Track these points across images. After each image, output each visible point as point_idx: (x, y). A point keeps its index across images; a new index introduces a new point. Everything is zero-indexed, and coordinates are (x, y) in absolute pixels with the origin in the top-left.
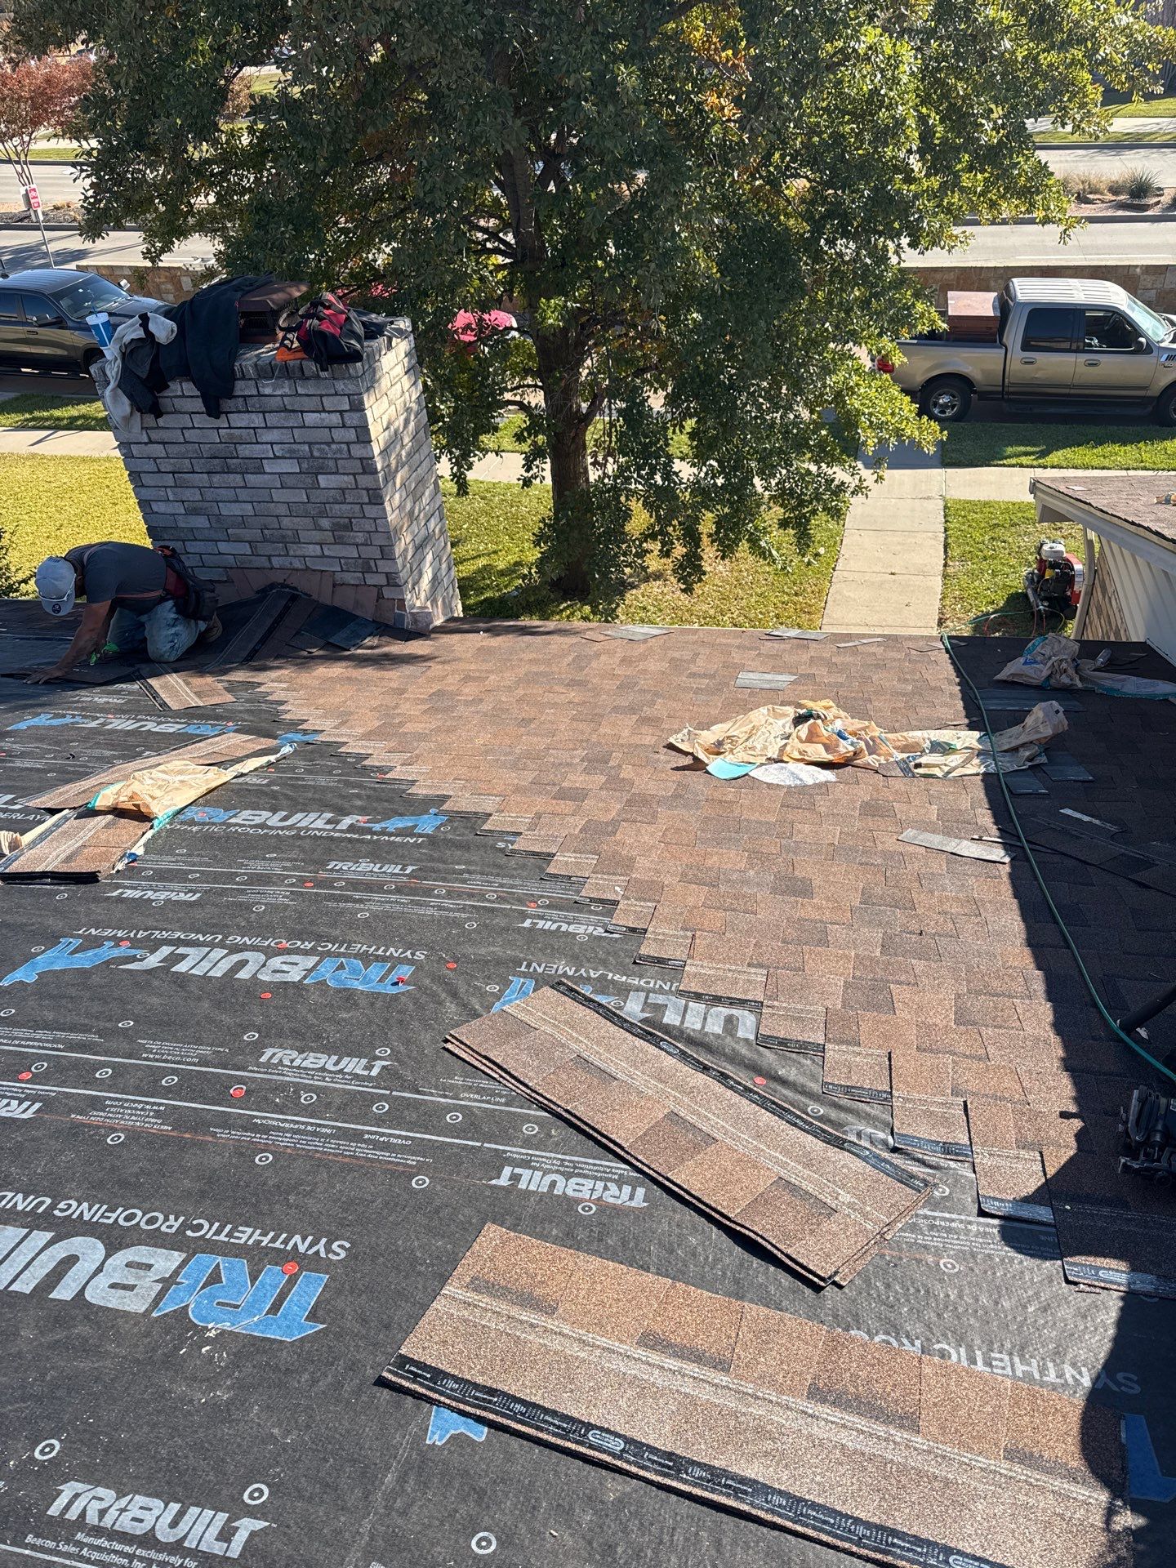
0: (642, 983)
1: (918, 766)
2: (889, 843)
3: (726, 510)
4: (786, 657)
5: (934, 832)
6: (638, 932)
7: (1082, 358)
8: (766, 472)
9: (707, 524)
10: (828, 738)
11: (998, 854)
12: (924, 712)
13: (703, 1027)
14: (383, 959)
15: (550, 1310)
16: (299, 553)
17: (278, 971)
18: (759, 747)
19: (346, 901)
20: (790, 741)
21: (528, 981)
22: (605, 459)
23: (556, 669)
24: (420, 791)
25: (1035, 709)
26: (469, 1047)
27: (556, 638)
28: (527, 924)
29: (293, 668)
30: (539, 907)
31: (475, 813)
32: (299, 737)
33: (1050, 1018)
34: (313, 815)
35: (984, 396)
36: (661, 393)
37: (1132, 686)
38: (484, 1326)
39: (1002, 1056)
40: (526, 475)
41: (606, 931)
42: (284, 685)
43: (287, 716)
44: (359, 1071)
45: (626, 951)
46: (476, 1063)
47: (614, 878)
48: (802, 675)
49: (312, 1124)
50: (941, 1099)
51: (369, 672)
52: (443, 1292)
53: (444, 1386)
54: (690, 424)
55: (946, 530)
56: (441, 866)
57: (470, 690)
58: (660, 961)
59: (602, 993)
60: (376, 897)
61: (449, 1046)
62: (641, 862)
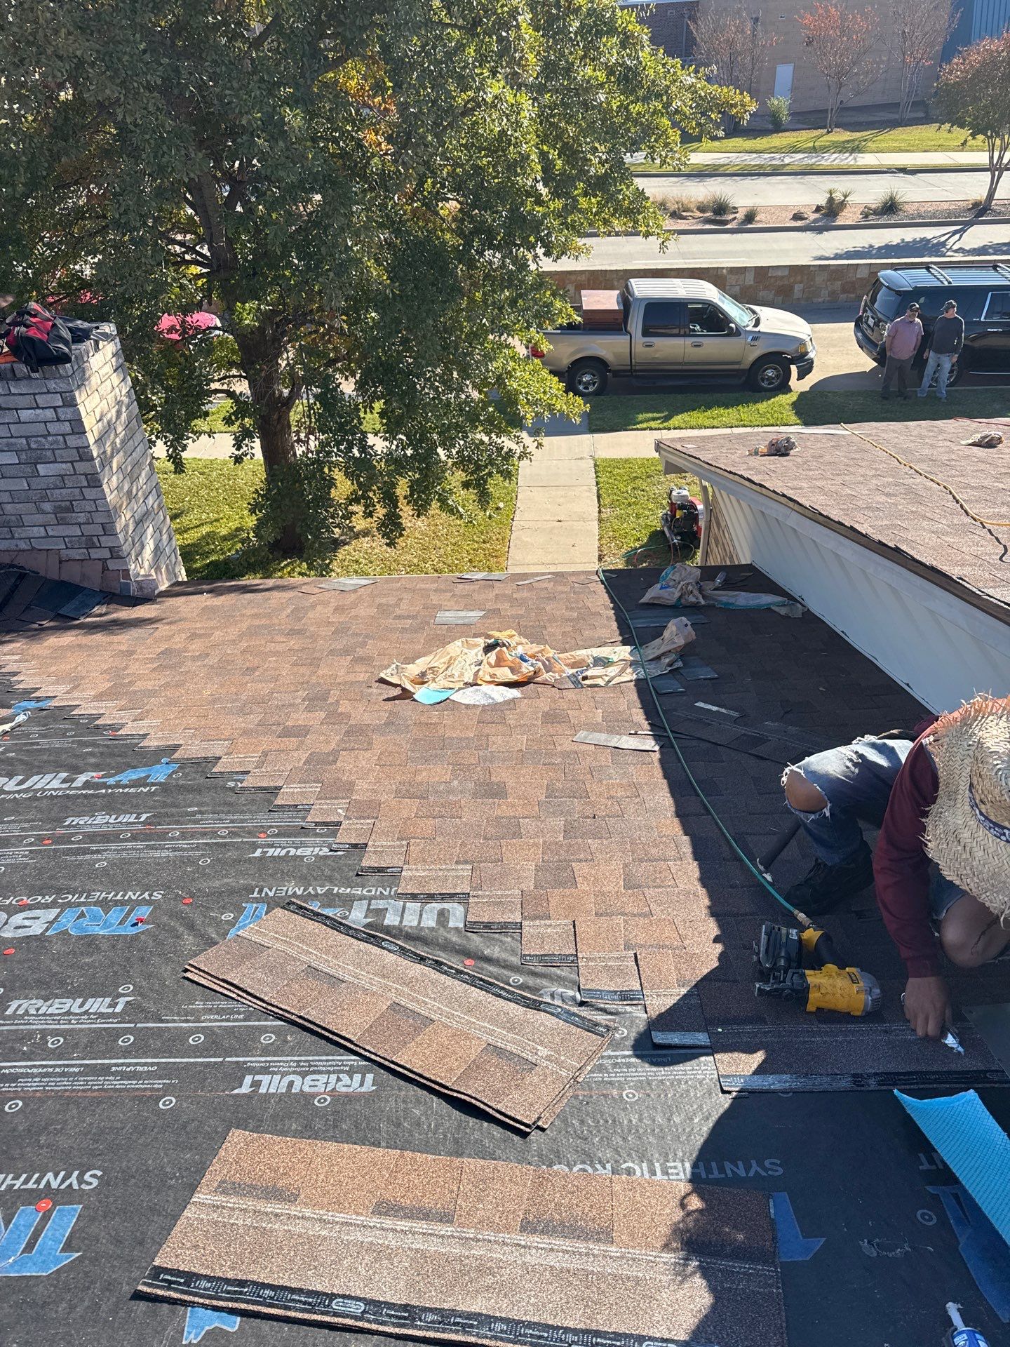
0: (364, 892)
1: (585, 678)
2: (566, 745)
3: (417, 476)
4: (476, 596)
5: (600, 732)
6: (359, 847)
7: (689, 341)
8: (447, 443)
9: (402, 489)
10: (512, 662)
11: (650, 744)
12: (587, 633)
13: (419, 923)
14: (122, 903)
15: (292, 1198)
16: (23, 535)
17: (20, 927)
18: (457, 674)
19: (84, 854)
20: (481, 667)
21: (260, 905)
22: (307, 436)
23: (276, 621)
24: (151, 743)
25: (670, 625)
26: (207, 973)
27: (275, 594)
28: (258, 853)
29: (24, 641)
30: (269, 836)
31: (205, 758)
32: (33, 704)
33: (697, 874)
34: (49, 777)
35: (617, 373)
36: (352, 380)
37: (744, 599)
38: (232, 1225)
39: (662, 911)
40: (237, 453)
41: (331, 851)
42: (17, 657)
43: (21, 686)
44: (103, 1010)
45: (350, 866)
46: (215, 987)
47: (336, 801)
48: (489, 610)
49: (60, 1066)
50: (616, 954)
51: (99, 638)
52: (193, 1200)
53: (197, 1288)
54: (378, 405)
55: (597, 484)
56: (174, 810)
57: (196, 647)
58: (380, 870)
59: (329, 906)
60: (113, 846)
61: (188, 975)
62: (361, 785)
